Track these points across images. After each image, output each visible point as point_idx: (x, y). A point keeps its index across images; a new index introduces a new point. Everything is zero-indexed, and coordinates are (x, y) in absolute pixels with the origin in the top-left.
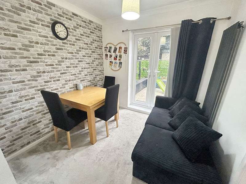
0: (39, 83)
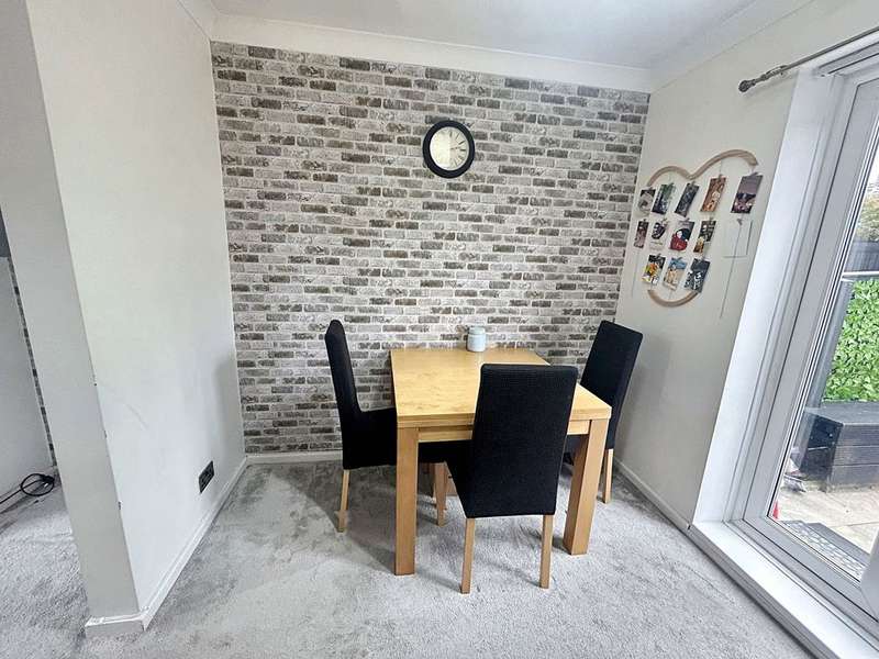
0: (358, 301)
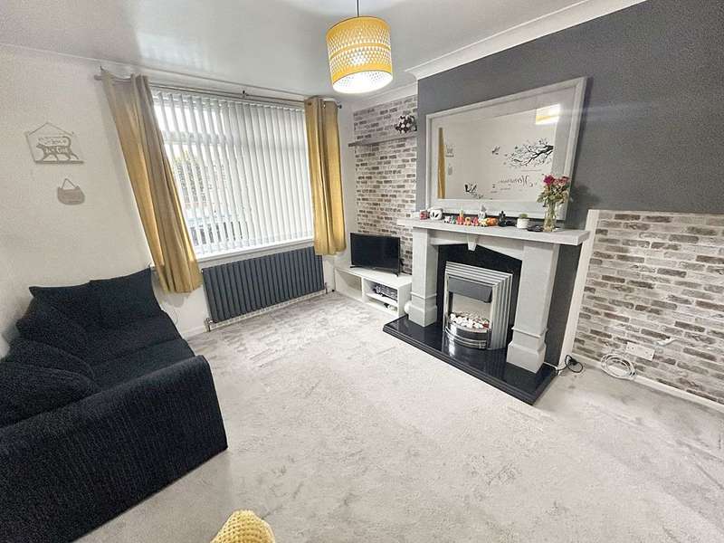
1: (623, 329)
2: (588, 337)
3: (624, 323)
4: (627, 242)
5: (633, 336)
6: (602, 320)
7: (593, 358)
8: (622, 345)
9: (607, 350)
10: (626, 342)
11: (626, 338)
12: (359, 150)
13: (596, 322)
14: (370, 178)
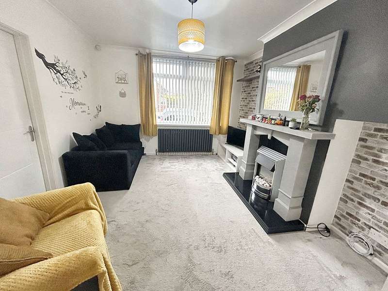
1: (370, 217)
2: (344, 217)
3: (371, 213)
4: (381, 150)
5: (376, 225)
6: (355, 207)
7: (346, 234)
8: (367, 229)
9: (356, 230)
10: (370, 227)
11: (370, 224)
12: (245, 84)
13: (351, 207)
14: (246, 98)
